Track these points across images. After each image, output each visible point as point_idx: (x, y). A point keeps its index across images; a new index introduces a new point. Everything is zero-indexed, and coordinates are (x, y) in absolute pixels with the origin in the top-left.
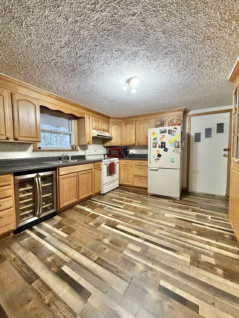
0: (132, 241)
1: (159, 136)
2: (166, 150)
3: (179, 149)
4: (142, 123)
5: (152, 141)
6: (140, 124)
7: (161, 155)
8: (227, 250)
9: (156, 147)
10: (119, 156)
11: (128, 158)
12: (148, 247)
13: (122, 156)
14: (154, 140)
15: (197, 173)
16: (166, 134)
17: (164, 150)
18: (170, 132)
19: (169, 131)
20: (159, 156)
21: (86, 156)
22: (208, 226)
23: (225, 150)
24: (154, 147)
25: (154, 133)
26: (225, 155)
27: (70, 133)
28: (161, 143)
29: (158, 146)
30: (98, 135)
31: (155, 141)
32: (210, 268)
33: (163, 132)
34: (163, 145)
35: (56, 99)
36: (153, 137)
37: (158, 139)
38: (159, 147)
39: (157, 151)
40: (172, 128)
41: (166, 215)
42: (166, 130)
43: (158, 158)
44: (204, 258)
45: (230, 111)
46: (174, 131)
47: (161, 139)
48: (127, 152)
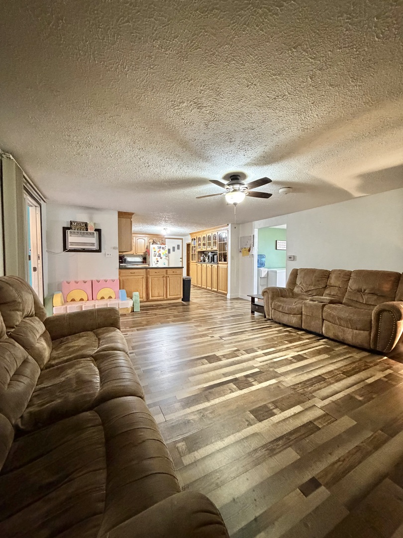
1: (157, 250)
2: (161, 258)
6: (137, 240)
14: (154, 252)
16: (161, 249)
18: (163, 248)
20: (158, 261)
23: (181, 258)
24: (154, 256)
26: (181, 261)
28: (159, 254)
34: (160, 256)
37: (157, 252)
45: (182, 239)
47: (158, 252)
48: (125, 259)
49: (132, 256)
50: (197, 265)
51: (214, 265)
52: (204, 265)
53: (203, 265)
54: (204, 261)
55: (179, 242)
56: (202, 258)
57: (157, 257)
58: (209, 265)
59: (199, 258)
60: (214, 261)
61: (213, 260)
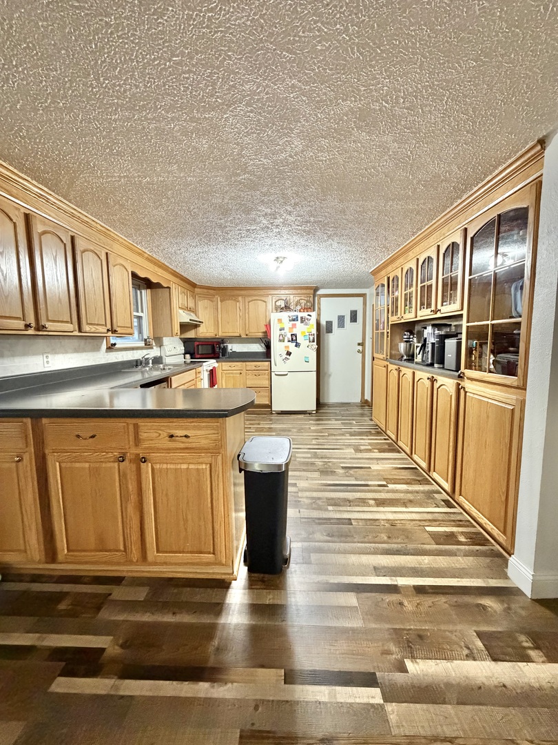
0: (298, 452)
1: (287, 325)
2: (297, 345)
3: (315, 343)
4: (252, 301)
5: (279, 332)
6: (249, 302)
7: (291, 353)
8: (376, 439)
9: (284, 341)
10: (212, 355)
11: (228, 359)
12: (316, 453)
13: (217, 356)
14: (281, 330)
15: (330, 375)
16: (298, 323)
17: (296, 346)
18: (303, 320)
19: (302, 318)
20: (289, 354)
21: (164, 357)
22: (356, 429)
23: (359, 344)
24: (280, 341)
25: (280, 321)
26: (359, 351)
27: (140, 314)
28: (292, 335)
29: (286, 340)
30: (190, 320)
31: (283, 332)
32: (369, 451)
33: (294, 320)
34: (294, 339)
35: (147, 259)
36: (280, 326)
37: (287, 330)
38: (289, 341)
39: (286, 347)
40: (305, 314)
41: (312, 428)
42: (297, 317)
43: (288, 357)
44: (362, 448)
45: (363, 295)
46: (307, 319)
47: (291, 329)
48: (225, 349)
49: (239, 339)
50: (387, 367)
51: (441, 380)
52: (407, 372)
53: (404, 370)
54: (411, 358)
55: (357, 304)
56: (402, 347)
57: (286, 343)
58: (423, 375)
59: (393, 346)
60: (441, 361)
61: (439, 357)
